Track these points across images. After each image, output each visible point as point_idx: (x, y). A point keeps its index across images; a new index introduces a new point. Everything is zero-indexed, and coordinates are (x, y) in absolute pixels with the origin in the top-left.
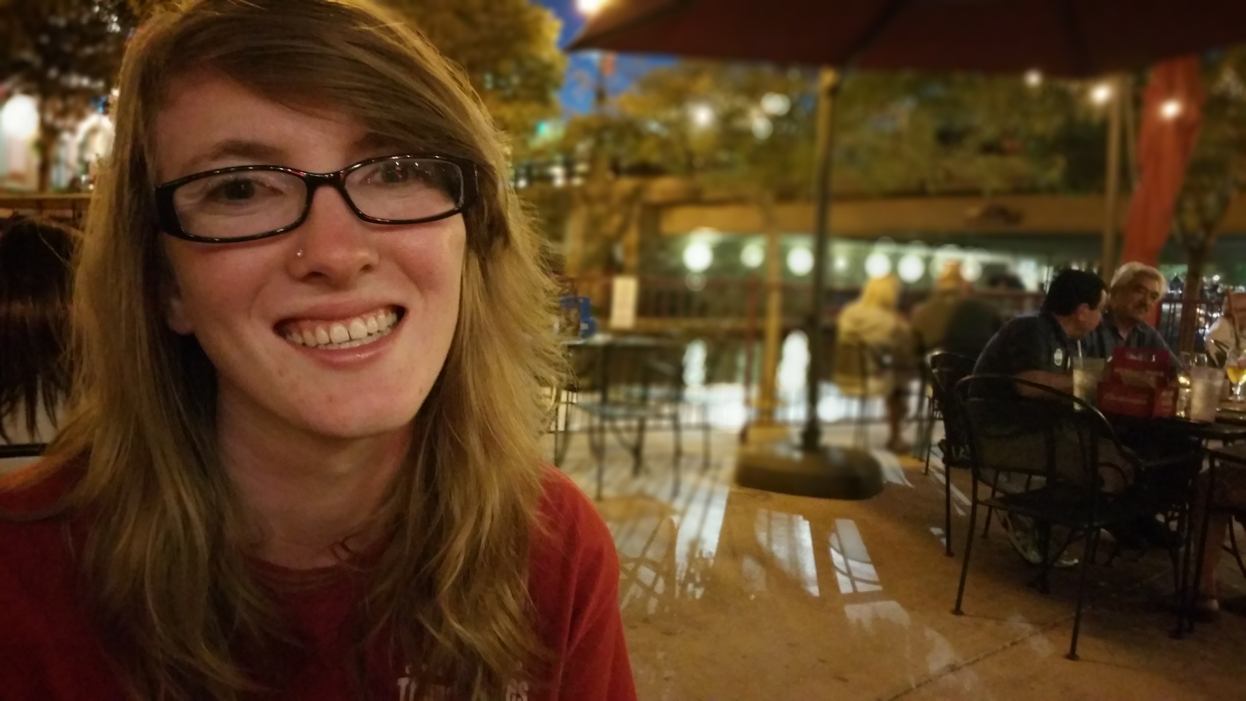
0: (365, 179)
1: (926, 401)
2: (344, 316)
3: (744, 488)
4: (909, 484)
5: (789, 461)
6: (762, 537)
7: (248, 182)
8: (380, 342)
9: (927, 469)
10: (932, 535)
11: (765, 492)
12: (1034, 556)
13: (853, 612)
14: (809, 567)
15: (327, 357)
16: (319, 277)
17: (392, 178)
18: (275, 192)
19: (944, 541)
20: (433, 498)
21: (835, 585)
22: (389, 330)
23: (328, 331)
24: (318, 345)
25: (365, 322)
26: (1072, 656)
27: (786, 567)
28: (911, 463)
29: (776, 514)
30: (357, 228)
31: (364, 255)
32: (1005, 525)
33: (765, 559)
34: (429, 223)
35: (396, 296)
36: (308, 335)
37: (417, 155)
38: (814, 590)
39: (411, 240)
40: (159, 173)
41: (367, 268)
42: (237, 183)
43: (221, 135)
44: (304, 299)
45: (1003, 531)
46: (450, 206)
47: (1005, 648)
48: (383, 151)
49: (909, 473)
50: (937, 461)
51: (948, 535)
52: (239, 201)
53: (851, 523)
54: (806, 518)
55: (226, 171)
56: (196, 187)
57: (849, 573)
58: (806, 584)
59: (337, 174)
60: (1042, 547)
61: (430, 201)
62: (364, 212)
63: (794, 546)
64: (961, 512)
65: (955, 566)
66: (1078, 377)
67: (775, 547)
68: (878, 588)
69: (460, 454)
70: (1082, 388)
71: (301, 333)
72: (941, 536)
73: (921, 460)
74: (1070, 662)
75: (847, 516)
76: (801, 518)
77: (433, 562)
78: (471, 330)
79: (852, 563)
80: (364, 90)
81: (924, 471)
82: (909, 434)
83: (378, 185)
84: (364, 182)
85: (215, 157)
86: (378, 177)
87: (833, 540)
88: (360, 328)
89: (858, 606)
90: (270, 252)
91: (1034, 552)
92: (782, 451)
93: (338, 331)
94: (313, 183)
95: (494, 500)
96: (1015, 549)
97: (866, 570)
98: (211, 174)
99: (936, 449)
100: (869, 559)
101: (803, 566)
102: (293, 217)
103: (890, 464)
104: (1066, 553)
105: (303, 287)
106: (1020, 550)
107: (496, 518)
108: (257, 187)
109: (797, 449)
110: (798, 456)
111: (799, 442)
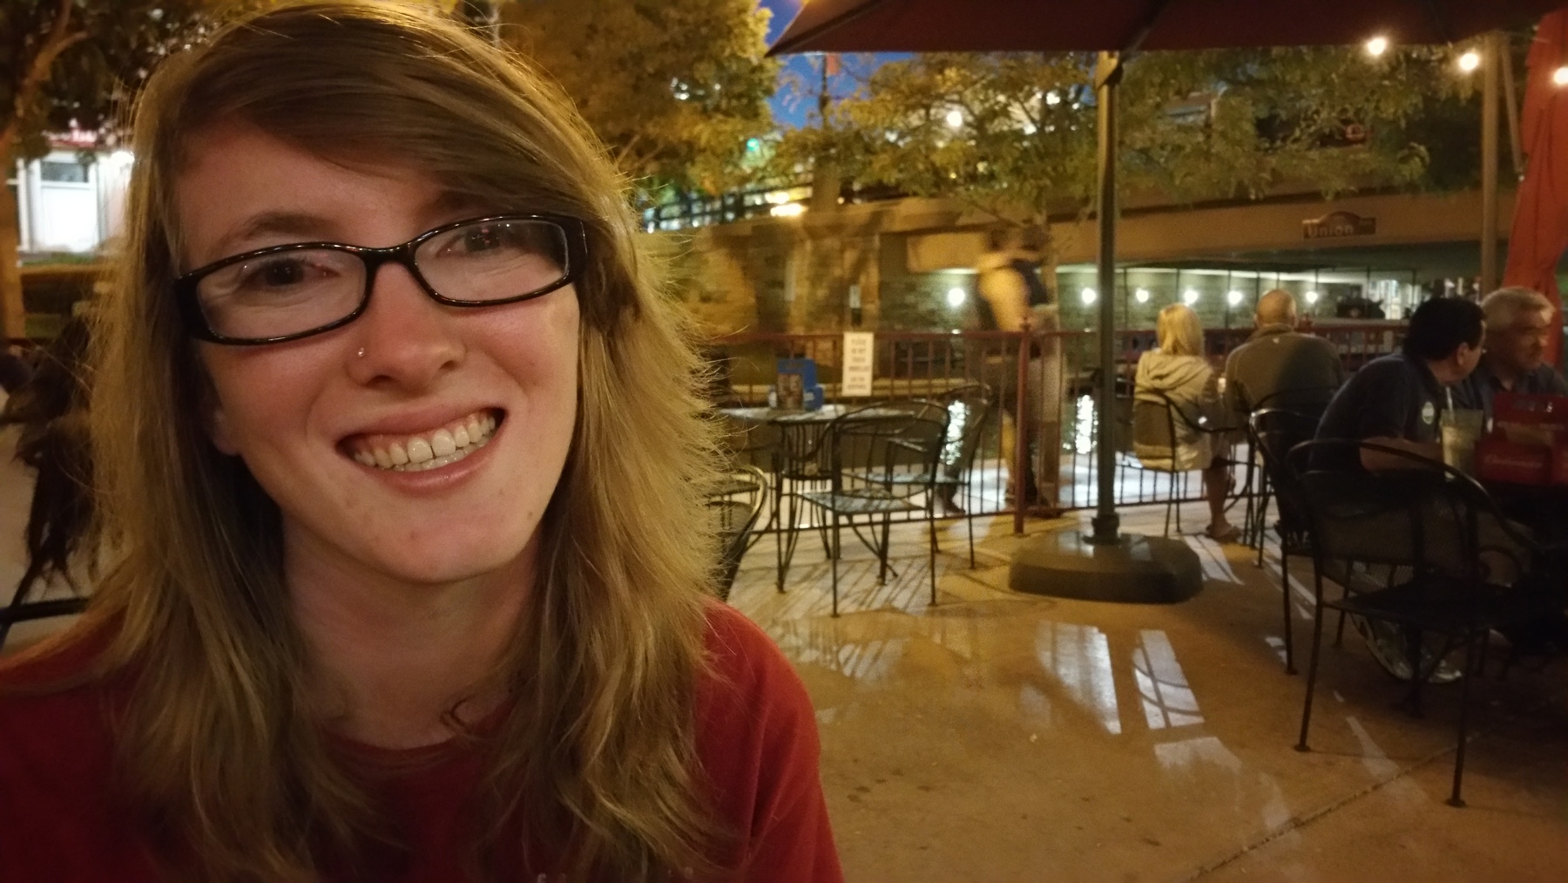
0: (444, 249)
1: (1256, 471)
2: (425, 429)
3: (1020, 593)
4: (1237, 581)
5: (1079, 556)
6: (1045, 658)
7: (293, 264)
8: (473, 457)
9: (1260, 560)
10: (1268, 645)
11: (1047, 598)
12: (1402, 670)
13: (1166, 753)
14: (1108, 696)
15: (404, 482)
16: (384, 381)
17: (479, 245)
18: (330, 273)
19: (1283, 654)
20: (569, 647)
21: (1141, 717)
22: (485, 440)
23: (405, 448)
24: (394, 466)
25: (453, 434)
26: (1455, 801)
27: (1078, 696)
28: (1240, 552)
29: (1062, 626)
30: (434, 314)
31: (441, 350)
32: (1362, 631)
33: (1051, 687)
34: (529, 301)
35: (492, 397)
36: (380, 454)
37: (510, 216)
38: (1114, 726)
39: (504, 324)
40: (185, 257)
41: (450, 365)
42: (279, 266)
43: (258, 206)
44: (371, 409)
45: (1360, 637)
46: (556, 276)
47: (1365, 793)
48: (467, 213)
49: (1236, 566)
50: (1273, 548)
51: (1288, 647)
52: (283, 287)
53: (1161, 634)
54: (1102, 630)
55: (269, 251)
56: (228, 274)
57: (1159, 703)
58: (1103, 717)
59: (404, 247)
60: (1413, 658)
61: (530, 272)
62: (442, 294)
63: (1087, 668)
64: (1306, 615)
65: (1298, 687)
66: (1449, 436)
67: (1062, 671)
68: (1198, 720)
69: (598, 587)
70: (1455, 449)
71: (371, 452)
72: (1280, 648)
73: (1252, 546)
74: (1453, 810)
75: (1154, 626)
76: (1095, 630)
77: (574, 728)
78: (599, 430)
79: (1162, 687)
80: (434, 137)
81: (1256, 563)
82: (1236, 516)
83: (460, 255)
84: (440, 255)
85: (250, 235)
86: (460, 245)
87: (1138, 657)
88: (447, 442)
89: (1171, 746)
90: (325, 352)
91: (1401, 665)
92: (1069, 544)
93: (418, 447)
94: (373, 261)
95: (646, 641)
96: (1377, 661)
97: (1181, 696)
98: (249, 256)
99: (1272, 533)
100: (1185, 683)
101: (1100, 693)
102: (352, 306)
103: (1211, 556)
104: (1443, 664)
105: (370, 394)
106: (1383, 661)
107: (651, 662)
108: (306, 269)
109: (1088, 540)
110: (1089, 549)
111: (1090, 532)
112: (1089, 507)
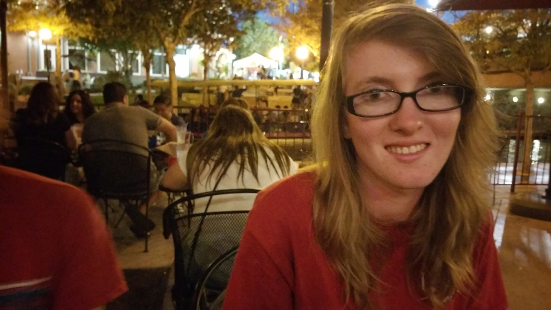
3: (514, 215)
5: (540, 203)
6: (525, 240)
11: (526, 218)
16: (400, 131)
27: (538, 256)
29: (531, 229)
31: (419, 123)
33: (527, 251)
34: (446, 112)
44: (396, 139)
46: (456, 105)
54: (548, 232)
59: (413, 92)
62: (422, 107)
63: (542, 246)
67: (532, 246)
76: (545, 232)
84: (423, 95)
92: (535, 199)
93: (406, 150)
94: (403, 96)
102: (394, 109)
105: (395, 134)
109: (543, 197)
110: (544, 201)
111: (544, 194)
112: (542, 184)
